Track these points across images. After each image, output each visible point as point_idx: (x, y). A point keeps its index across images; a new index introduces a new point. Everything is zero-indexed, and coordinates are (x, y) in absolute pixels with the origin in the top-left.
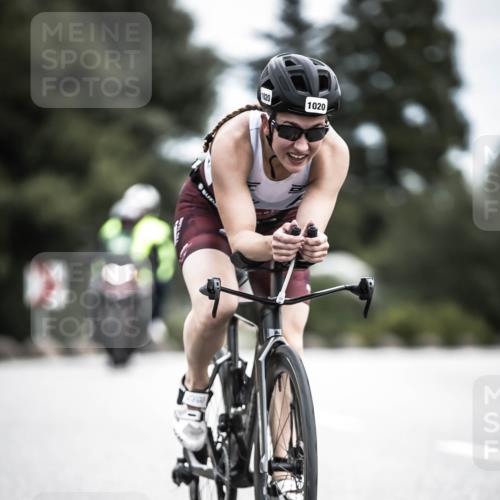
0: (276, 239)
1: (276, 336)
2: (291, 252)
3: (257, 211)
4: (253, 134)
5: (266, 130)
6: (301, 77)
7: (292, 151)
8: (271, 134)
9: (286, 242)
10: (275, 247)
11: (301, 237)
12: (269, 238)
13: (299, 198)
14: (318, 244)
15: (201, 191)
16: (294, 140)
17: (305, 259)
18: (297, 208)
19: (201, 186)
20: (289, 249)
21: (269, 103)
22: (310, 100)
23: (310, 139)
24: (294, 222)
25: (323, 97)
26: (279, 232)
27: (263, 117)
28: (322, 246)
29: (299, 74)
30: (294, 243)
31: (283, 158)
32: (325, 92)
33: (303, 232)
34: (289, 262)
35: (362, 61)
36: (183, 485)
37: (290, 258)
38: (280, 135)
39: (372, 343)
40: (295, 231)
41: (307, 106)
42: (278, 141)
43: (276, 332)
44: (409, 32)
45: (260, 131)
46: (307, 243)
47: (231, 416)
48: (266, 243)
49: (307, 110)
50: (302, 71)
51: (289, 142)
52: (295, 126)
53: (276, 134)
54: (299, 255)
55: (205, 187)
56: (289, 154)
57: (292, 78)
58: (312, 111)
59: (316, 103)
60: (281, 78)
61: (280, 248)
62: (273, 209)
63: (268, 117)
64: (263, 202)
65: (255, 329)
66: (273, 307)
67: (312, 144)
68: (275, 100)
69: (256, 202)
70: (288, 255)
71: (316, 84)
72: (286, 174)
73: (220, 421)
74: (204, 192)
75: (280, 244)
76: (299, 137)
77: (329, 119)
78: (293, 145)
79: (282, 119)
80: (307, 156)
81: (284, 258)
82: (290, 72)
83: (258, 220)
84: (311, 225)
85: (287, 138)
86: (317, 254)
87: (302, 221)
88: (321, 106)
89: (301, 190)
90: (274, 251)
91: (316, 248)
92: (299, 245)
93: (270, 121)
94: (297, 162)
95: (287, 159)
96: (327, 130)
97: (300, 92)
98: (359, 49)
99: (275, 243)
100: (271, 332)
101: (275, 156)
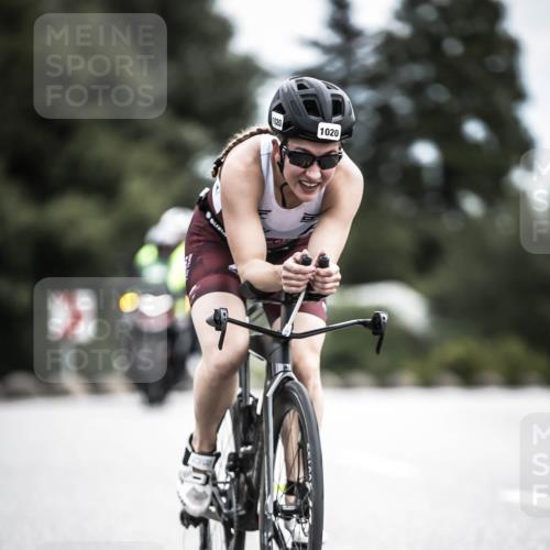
0: (286, 269)
1: (285, 371)
2: (301, 283)
3: (267, 240)
4: (264, 159)
5: (277, 156)
6: (314, 101)
7: (303, 178)
8: (282, 160)
9: (297, 272)
10: (285, 278)
11: (312, 267)
12: (279, 268)
13: (311, 228)
14: (330, 275)
15: (209, 220)
16: (306, 167)
17: (317, 290)
18: (309, 237)
19: (208, 215)
20: (299, 280)
21: (280, 128)
22: (322, 125)
23: (323, 167)
24: (305, 252)
25: (336, 123)
26: (290, 262)
27: (274, 142)
28: (334, 277)
29: (311, 98)
30: (304, 274)
31: (295, 185)
32: (339, 118)
33: (314, 262)
34: (299, 294)
35: (417, 71)
36: (191, 527)
37: (300, 290)
38: (291, 162)
39: (427, 382)
40: (306, 261)
41: (319, 132)
42: (289, 168)
43: (285, 367)
44: (468, 40)
45: (271, 156)
46: (318, 274)
47: (241, 456)
48: (276, 273)
49: (320, 136)
50: (315, 95)
51: (301, 170)
52: (307, 153)
53: (287, 160)
54: (310, 286)
55: (213, 215)
56: (300, 182)
57: (305, 102)
58: (324, 137)
59: (329, 129)
60: (292, 102)
61: (291, 279)
62: (285, 238)
63: (279, 143)
64: (274, 231)
65: (264, 363)
66: (282, 340)
67: (326, 171)
68: (286, 125)
69: (266, 230)
70: (298, 286)
71: (329, 109)
72: (297, 203)
73: (229, 460)
74: (212, 221)
75: (291, 275)
76: (312, 164)
77: (343, 146)
78: (304, 172)
79: (293, 145)
80: (319, 184)
81: (294, 289)
82: (302, 96)
83: (268, 249)
84: (322, 255)
85: (298, 165)
86: (328, 286)
87: (313, 251)
88: (334, 132)
89: (313, 219)
90: (283, 281)
91: (327, 279)
92: (310, 275)
93: (281, 147)
94: (309, 190)
95: (298, 187)
96: (340, 157)
97: (313, 118)
98: (413, 58)
99: (285, 273)
100: (280, 367)
101: (286, 184)
